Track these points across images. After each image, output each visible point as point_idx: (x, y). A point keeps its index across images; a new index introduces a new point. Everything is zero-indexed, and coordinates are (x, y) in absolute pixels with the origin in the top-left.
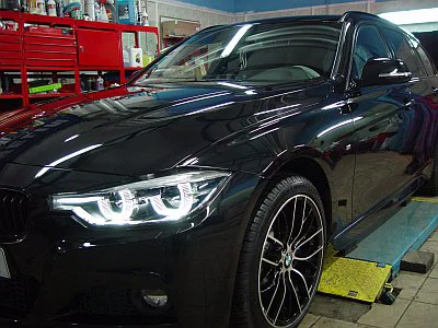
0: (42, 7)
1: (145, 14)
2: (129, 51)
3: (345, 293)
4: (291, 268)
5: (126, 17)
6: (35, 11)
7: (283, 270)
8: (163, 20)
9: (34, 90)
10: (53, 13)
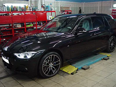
0: (29, 9)
1: (52, 8)
2: (48, 16)
3: (67, 72)
4: (52, 66)
5: (48, 9)
6: (27, 11)
7: (50, 67)
8: (61, 6)
9: (27, 26)
10: (31, 11)
